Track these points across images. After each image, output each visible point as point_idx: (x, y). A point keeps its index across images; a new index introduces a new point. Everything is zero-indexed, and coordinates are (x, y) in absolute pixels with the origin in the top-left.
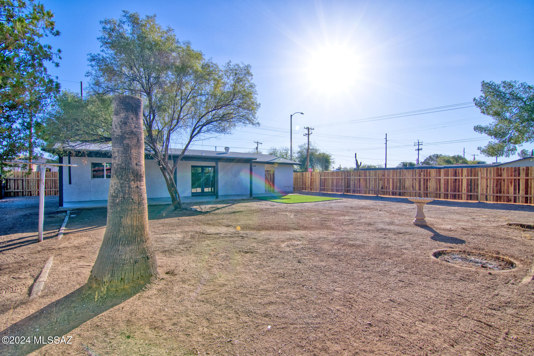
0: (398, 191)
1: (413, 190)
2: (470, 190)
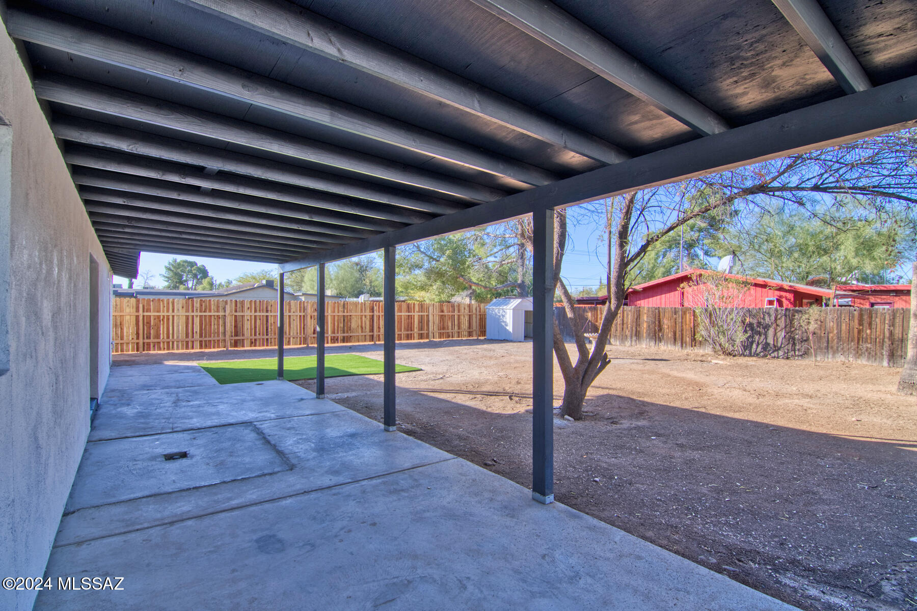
0: (340, 335)
1: (362, 332)
2: (421, 328)
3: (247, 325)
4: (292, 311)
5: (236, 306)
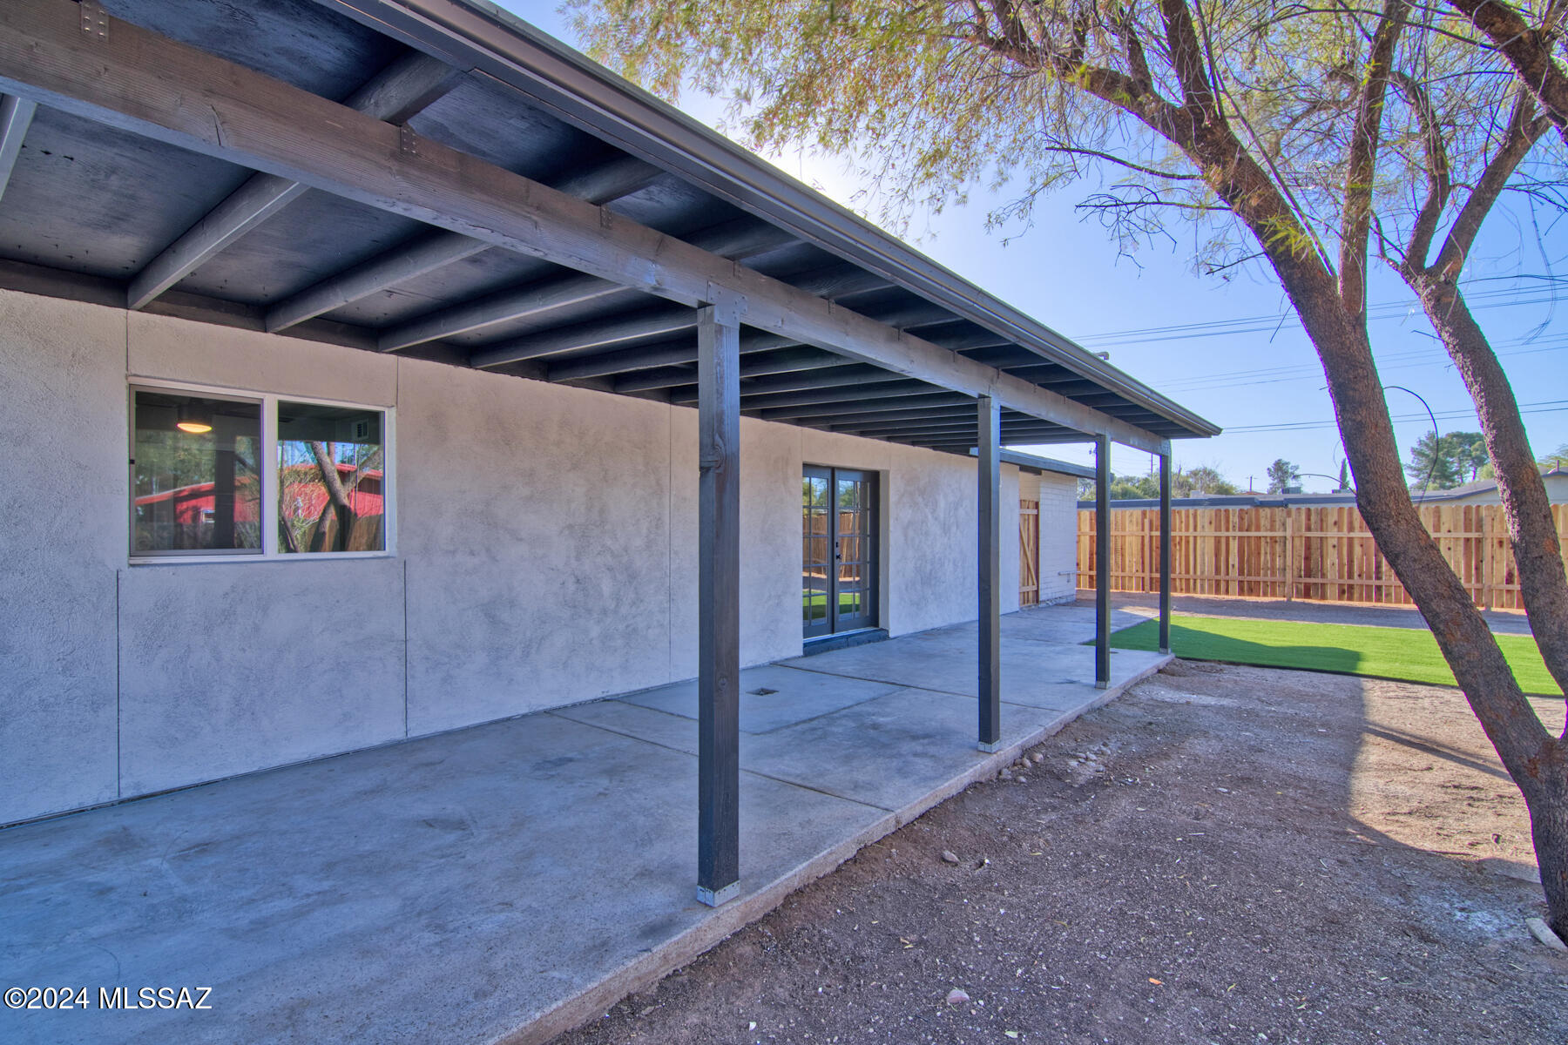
3: (1331, 558)
4: (1444, 528)
5: (1309, 518)
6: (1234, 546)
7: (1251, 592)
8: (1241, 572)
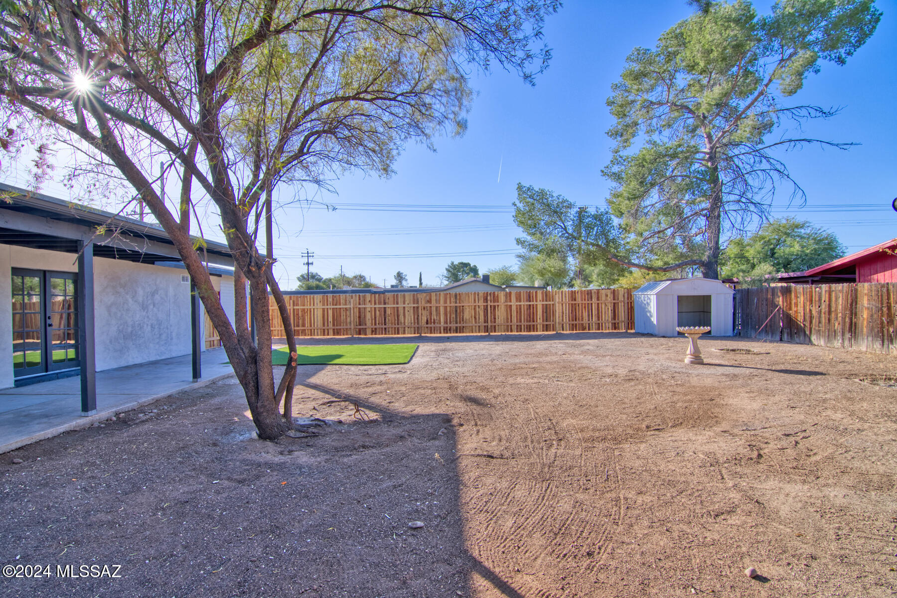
2: (546, 319)
3: (368, 316)
4: (406, 303)
5: (360, 299)
6: (330, 312)
7: (338, 334)
8: (334, 325)
